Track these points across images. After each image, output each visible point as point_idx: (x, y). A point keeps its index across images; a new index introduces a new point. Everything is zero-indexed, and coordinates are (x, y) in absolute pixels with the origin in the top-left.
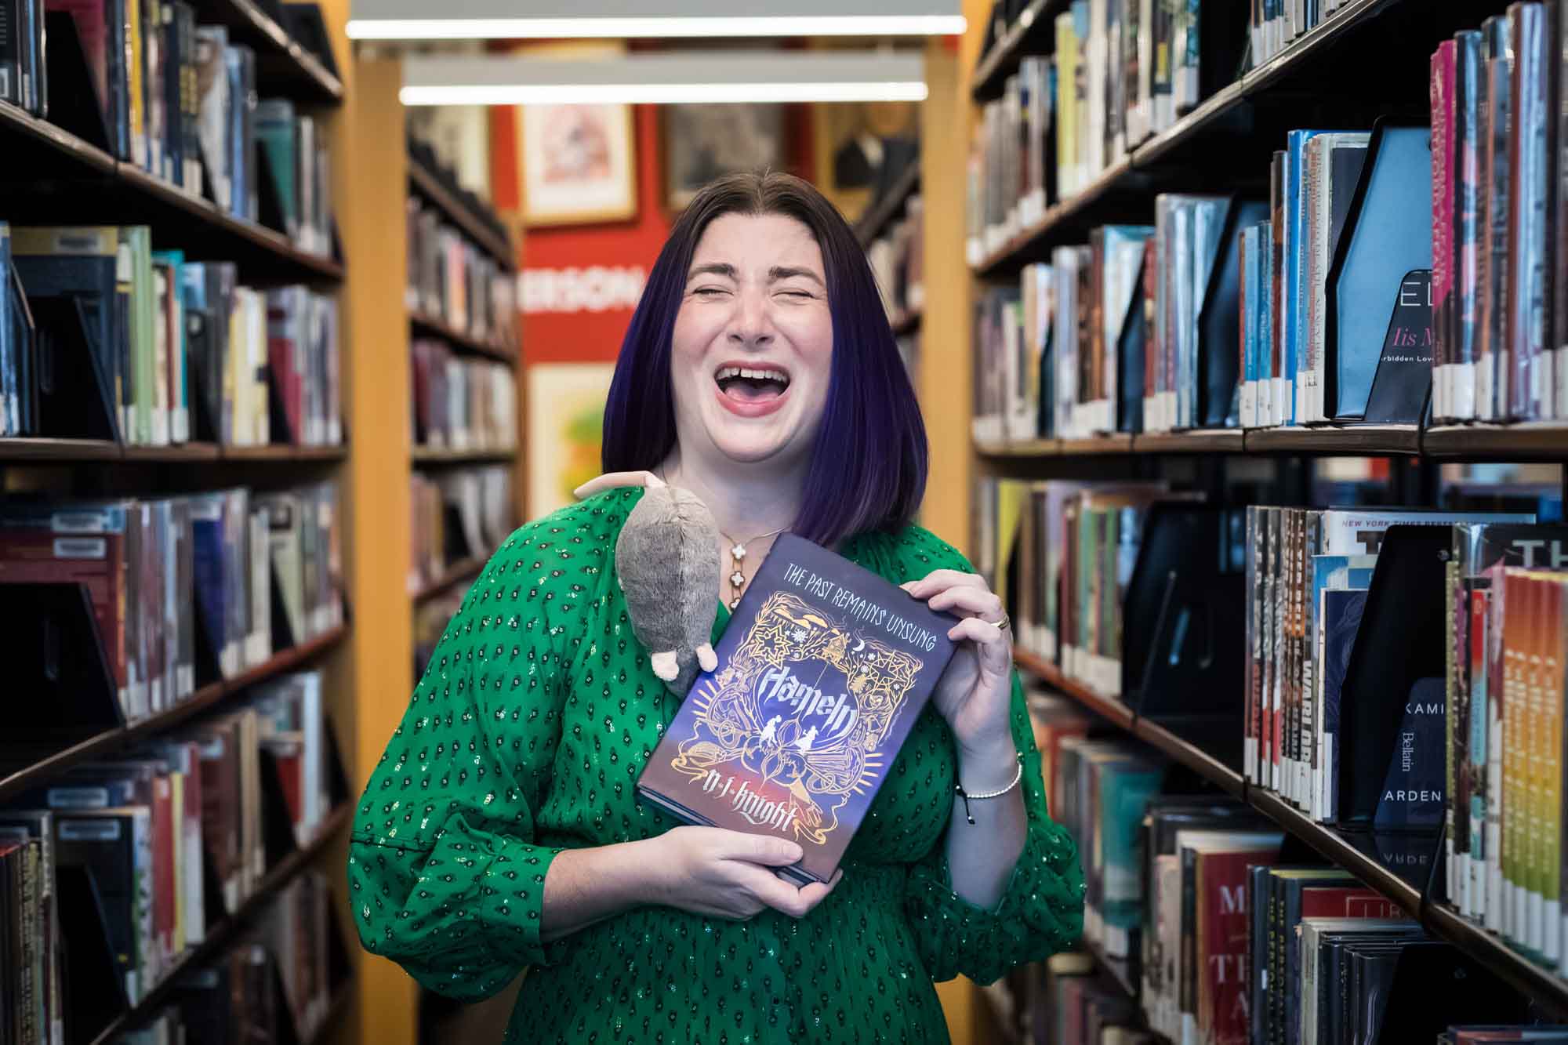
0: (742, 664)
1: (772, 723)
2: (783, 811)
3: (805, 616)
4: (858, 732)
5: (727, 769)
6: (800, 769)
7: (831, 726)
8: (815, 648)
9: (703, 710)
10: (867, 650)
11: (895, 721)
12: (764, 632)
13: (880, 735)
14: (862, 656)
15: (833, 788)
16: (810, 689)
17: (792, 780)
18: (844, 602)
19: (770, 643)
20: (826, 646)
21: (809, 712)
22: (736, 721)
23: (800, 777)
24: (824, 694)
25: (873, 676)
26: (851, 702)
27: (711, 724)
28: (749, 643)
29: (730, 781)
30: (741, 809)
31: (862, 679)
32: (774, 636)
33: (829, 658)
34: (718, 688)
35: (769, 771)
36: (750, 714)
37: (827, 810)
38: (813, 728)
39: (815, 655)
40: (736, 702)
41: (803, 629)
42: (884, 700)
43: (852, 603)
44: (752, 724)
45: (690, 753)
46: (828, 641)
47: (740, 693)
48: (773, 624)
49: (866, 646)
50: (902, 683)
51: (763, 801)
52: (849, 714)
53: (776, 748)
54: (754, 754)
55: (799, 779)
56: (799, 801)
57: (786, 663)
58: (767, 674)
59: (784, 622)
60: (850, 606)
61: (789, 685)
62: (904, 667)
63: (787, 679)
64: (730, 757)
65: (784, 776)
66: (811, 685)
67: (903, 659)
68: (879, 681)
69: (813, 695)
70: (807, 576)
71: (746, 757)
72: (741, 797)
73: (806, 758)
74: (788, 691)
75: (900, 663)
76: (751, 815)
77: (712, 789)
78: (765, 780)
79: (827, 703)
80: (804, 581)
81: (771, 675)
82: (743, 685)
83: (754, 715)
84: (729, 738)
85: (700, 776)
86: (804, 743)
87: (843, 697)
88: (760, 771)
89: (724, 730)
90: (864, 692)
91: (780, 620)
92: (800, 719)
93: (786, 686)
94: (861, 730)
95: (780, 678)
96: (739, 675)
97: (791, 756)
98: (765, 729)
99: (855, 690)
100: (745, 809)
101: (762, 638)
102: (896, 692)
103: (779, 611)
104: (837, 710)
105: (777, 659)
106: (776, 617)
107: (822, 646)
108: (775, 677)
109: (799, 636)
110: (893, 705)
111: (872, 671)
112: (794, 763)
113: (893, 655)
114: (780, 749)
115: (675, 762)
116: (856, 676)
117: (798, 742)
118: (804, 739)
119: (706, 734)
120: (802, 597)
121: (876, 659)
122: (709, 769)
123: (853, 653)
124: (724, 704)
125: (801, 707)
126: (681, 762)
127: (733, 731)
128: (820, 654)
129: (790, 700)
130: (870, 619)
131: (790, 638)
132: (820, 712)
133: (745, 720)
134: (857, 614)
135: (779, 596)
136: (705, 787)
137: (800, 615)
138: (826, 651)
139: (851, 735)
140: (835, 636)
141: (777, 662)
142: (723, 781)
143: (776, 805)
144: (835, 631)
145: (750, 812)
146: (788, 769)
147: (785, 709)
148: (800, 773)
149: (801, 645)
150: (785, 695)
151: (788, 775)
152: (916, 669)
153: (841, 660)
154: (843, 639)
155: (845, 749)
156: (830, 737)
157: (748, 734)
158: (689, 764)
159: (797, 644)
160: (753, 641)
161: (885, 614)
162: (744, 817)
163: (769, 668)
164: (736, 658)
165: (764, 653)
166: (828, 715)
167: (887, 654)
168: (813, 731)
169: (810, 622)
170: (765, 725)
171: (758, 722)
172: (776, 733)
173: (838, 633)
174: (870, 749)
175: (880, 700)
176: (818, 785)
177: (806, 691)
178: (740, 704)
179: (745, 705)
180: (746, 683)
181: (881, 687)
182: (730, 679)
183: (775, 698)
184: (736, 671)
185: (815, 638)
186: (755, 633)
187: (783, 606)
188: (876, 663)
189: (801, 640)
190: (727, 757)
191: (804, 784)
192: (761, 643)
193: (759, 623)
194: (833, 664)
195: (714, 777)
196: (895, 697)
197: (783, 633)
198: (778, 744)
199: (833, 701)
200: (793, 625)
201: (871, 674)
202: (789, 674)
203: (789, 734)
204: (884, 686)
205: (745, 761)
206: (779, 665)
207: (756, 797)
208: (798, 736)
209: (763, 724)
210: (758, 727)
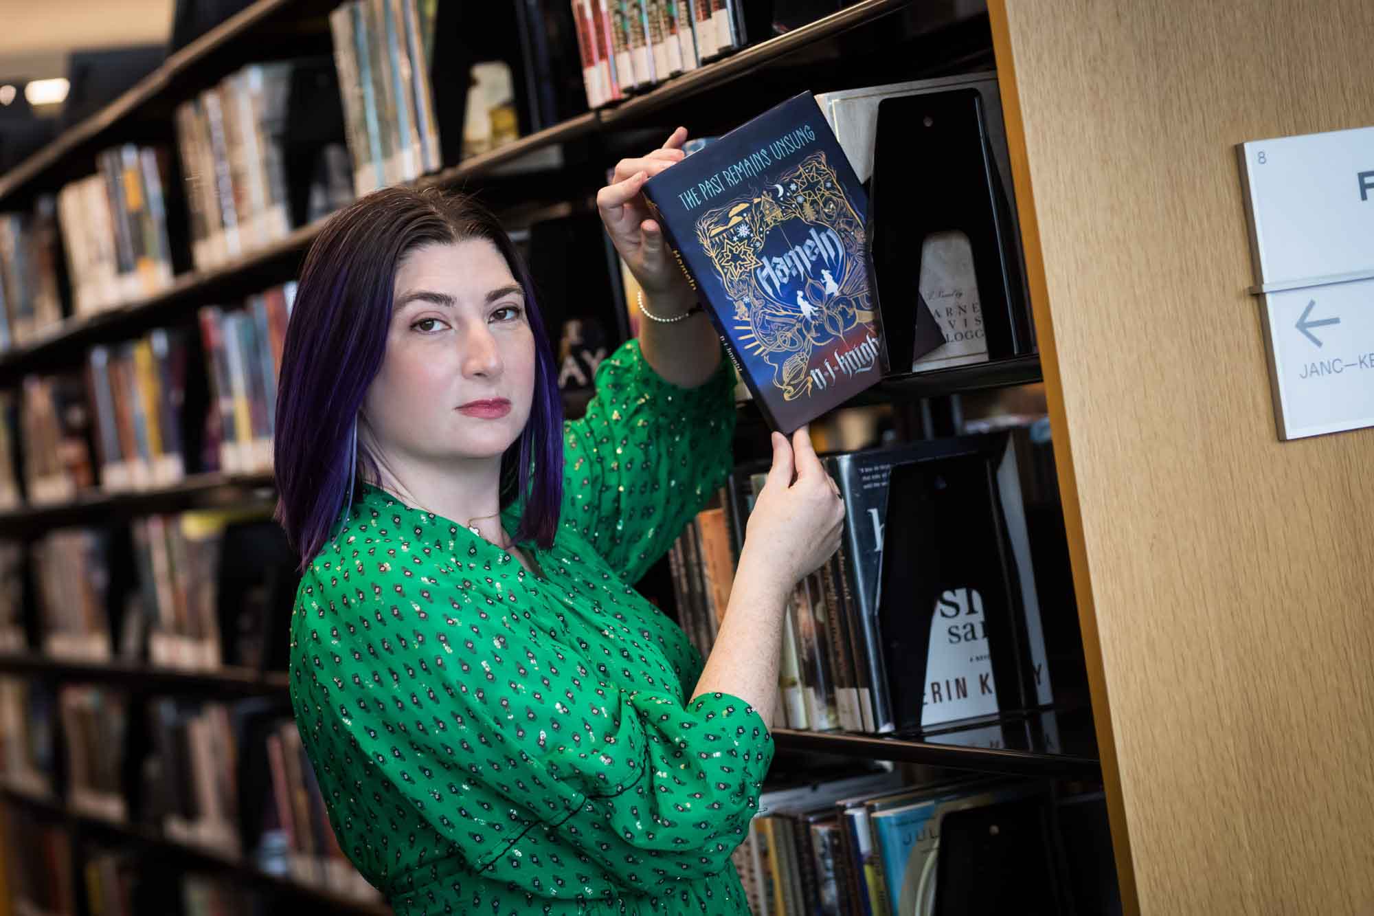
0: (739, 291)
1: (800, 301)
2: (873, 340)
3: (730, 216)
4: (847, 240)
5: (817, 360)
6: (849, 305)
7: (829, 257)
8: (760, 226)
9: (758, 347)
10: (786, 187)
11: (854, 205)
12: (723, 256)
13: (858, 225)
14: (788, 194)
16: (791, 253)
17: (854, 317)
18: (736, 176)
19: (735, 258)
20: (763, 216)
21: (809, 266)
22: (783, 327)
23: (855, 309)
24: (802, 245)
25: (809, 197)
26: (821, 229)
27: (772, 349)
28: (726, 274)
29: (827, 364)
30: (854, 371)
31: (807, 205)
32: (731, 251)
33: (775, 221)
34: (747, 324)
35: (836, 328)
36: (784, 312)
38: (823, 271)
39: (767, 230)
40: (767, 317)
41: (739, 225)
42: (834, 202)
43: (741, 171)
44: (792, 317)
45: (786, 380)
46: (761, 212)
47: (762, 309)
48: (721, 245)
49: (782, 185)
50: (828, 178)
51: (856, 349)
52: (828, 237)
53: (822, 312)
54: (817, 332)
55: (856, 311)
56: (874, 322)
57: (759, 257)
58: (760, 277)
59: (724, 235)
60: (742, 174)
61: (778, 266)
62: (816, 168)
63: (773, 265)
64: (809, 351)
65: (849, 321)
66: (788, 250)
67: (810, 164)
68: (816, 195)
69: (797, 253)
70: (697, 190)
71: (813, 338)
73: (843, 294)
74: (782, 271)
76: (863, 366)
77: (825, 383)
78: (841, 336)
79: (810, 247)
80: (700, 196)
81: (762, 275)
82: (756, 302)
83: (786, 310)
84: (793, 342)
85: (809, 385)
86: (832, 287)
87: (813, 232)
89: (784, 341)
90: (818, 213)
91: (721, 237)
92: (810, 277)
93: (776, 271)
94: (846, 236)
95: (768, 270)
96: (746, 300)
97: (834, 304)
98: (802, 309)
99: (813, 218)
100: (855, 368)
101: (727, 262)
102: (833, 188)
103: (714, 233)
104: (820, 244)
105: (751, 261)
106: (717, 239)
107: (762, 219)
108: (765, 273)
109: (743, 231)
110: (841, 197)
111: (805, 194)
112: (841, 306)
113: (801, 170)
114: (824, 309)
115: (786, 397)
116: (802, 210)
117: (827, 292)
118: (827, 284)
119: (779, 358)
120: (713, 207)
121: (797, 184)
122: (808, 374)
123: (782, 199)
124: (763, 327)
125: (801, 270)
126: (789, 392)
127: (789, 334)
128: (767, 225)
129: (791, 275)
130: (762, 166)
131: (741, 239)
132: (814, 258)
133: (786, 320)
134: (753, 175)
135: (700, 224)
136: (821, 387)
137: (726, 219)
138: (768, 219)
139: (846, 249)
140: (760, 202)
141: (754, 262)
142: (824, 370)
143: (866, 342)
144: (756, 201)
145: (860, 366)
146: (844, 313)
147: (795, 283)
148: (852, 307)
149: (752, 235)
150: (784, 275)
151: (849, 317)
152: (823, 159)
153: (783, 212)
154: (766, 198)
155: (854, 259)
156: (838, 264)
157: (798, 326)
158: (795, 386)
159: (749, 238)
160: (726, 270)
161: (765, 152)
162: (861, 372)
163: (755, 273)
164: (731, 293)
165: (741, 268)
166: (820, 253)
167: (798, 173)
168: (826, 274)
169: (738, 215)
170: (799, 307)
171: (793, 311)
172: (810, 303)
173: (759, 200)
174: (866, 240)
175: (832, 205)
176: (870, 299)
177: (791, 257)
178: (770, 314)
179: (774, 312)
180: (757, 299)
181: (821, 197)
182: (746, 309)
183: (782, 285)
184: (742, 300)
185: (753, 220)
186: (720, 264)
187: (712, 227)
188: (801, 187)
189: (747, 232)
190: (808, 354)
191: (862, 309)
192: (731, 265)
193: (714, 256)
194: (782, 221)
195: (817, 375)
196: (837, 192)
197: (734, 242)
198: (820, 308)
199: (811, 242)
200: (732, 230)
201: (807, 198)
202: (770, 261)
203: (817, 294)
204: (823, 194)
205: (818, 342)
206: (757, 263)
207: (850, 353)
208: (823, 288)
209: (797, 309)
210: (798, 314)
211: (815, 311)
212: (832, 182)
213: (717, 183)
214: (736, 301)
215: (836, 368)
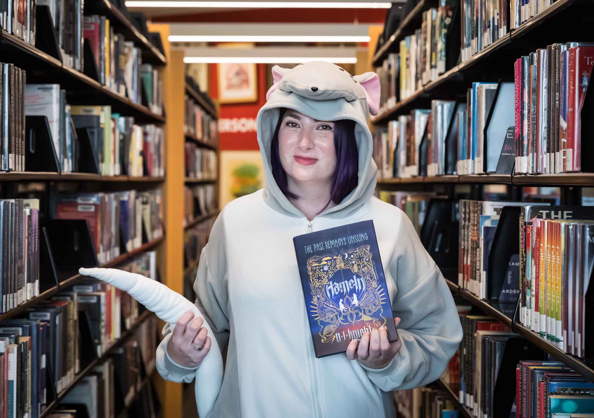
0: (316, 292)
1: (340, 303)
2: (366, 329)
3: (322, 260)
4: (368, 284)
5: (339, 330)
6: (361, 311)
7: (358, 289)
8: (334, 268)
9: (317, 317)
11: (376, 271)
12: (314, 276)
13: (375, 280)
14: (349, 259)
15: (375, 309)
16: (343, 283)
17: (361, 317)
18: (330, 245)
19: (319, 278)
20: (336, 264)
21: (348, 290)
22: (330, 312)
23: (363, 313)
24: (348, 280)
25: (358, 262)
26: (358, 276)
28: (313, 283)
29: (344, 333)
31: (355, 267)
32: (318, 275)
33: (340, 268)
34: (316, 306)
35: (352, 320)
36: (332, 306)
37: (379, 317)
38: (354, 294)
39: (336, 270)
41: (325, 265)
44: (335, 309)
45: (324, 334)
46: (335, 263)
47: (323, 302)
48: (315, 271)
49: (348, 254)
50: (368, 257)
51: (358, 330)
52: (361, 281)
53: (348, 310)
54: (343, 318)
56: (368, 321)
57: (329, 280)
58: (327, 289)
59: (318, 267)
61: (336, 286)
62: (365, 252)
63: (334, 285)
65: (358, 318)
67: (362, 249)
68: (361, 262)
69: (345, 283)
70: (312, 247)
71: (342, 321)
72: (351, 335)
73: (359, 306)
74: (337, 289)
75: (362, 251)
77: (340, 340)
78: (353, 323)
79: (351, 283)
80: (313, 249)
81: (328, 288)
84: (332, 319)
85: (333, 339)
87: (355, 277)
88: (349, 321)
89: (329, 318)
90: (359, 270)
91: (316, 268)
92: (348, 295)
93: (334, 288)
94: (368, 283)
95: (331, 287)
98: (340, 307)
99: (356, 271)
102: (369, 261)
103: (314, 265)
104: (356, 282)
106: (314, 268)
107: (335, 266)
108: (329, 288)
109: (326, 268)
110: (371, 266)
111: (356, 261)
112: (357, 310)
114: (350, 310)
115: (322, 340)
117: (353, 303)
120: (316, 255)
121: (354, 256)
122: (334, 334)
123: (346, 260)
124: (322, 309)
125: (345, 291)
126: (324, 339)
127: (332, 316)
128: (336, 269)
129: (340, 292)
130: (342, 244)
131: (324, 271)
132: (352, 288)
133: (332, 309)
134: (337, 247)
135: (310, 260)
136: (338, 341)
137: (320, 261)
138: (337, 266)
139: (366, 288)
140: (335, 259)
141: (326, 282)
142: (341, 334)
143: (363, 328)
144: (335, 257)
145: (357, 337)
146: (357, 314)
147: (341, 295)
148: (362, 312)
149: (329, 271)
150: (337, 291)
151: (359, 316)
152: (368, 249)
153: (344, 265)
154: (339, 258)
155: (369, 293)
156: (361, 293)
157: (336, 313)
158: (327, 338)
159: (327, 271)
161: (345, 239)
163: (325, 287)
164: (313, 291)
165: (320, 283)
166: (355, 286)
167: (356, 251)
168: (355, 295)
169: (326, 261)
170: (339, 306)
171: (336, 306)
172: (344, 305)
174: (376, 287)
175: (366, 268)
176: (370, 311)
177: (342, 284)
178: (326, 305)
179: (328, 305)
180: (323, 297)
183: (335, 294)
184: (317, 296)
185: (331, 265)
186: (312, 279)
187: (314, 263)
188: (355, 257)
189: (327, 269)
190: (337, 326)
191: (366, 315)
192: (316, 280)
193: (311, 275)
194: (343, 269)
195: (338, 335)
196: (370, 263)
197: (321, 271)
198: (348, 308)
199: (353, 280)
200: (321, 266)
201: (357, 262)
202: (333, 283)
203: (348, 303)
204: (364, 263)
205: (342, 322)
206: (328, 283)
207: (355, 331)
208: (352, 301)
209: (338, 306)
210: (338, 309)
211: (345, 309)
212: (369, 259)
213: (321, 246)
214: (314, 295)
215: (347, 336)
